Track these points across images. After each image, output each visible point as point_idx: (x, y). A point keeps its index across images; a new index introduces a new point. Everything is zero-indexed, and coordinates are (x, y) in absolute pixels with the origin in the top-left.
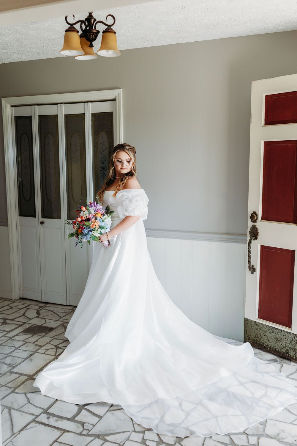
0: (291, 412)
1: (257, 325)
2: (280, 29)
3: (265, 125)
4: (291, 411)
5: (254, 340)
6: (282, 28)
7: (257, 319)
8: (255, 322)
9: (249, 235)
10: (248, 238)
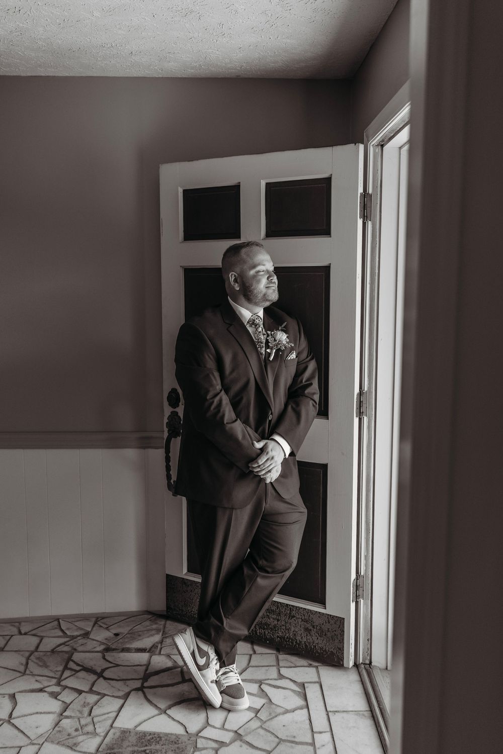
0: (255, 746)
1: (185, 584)
2: (189, 72)
3: (184, 240)
4: (255, 744)
5: (183, 611)
6: (192, 71)
7: (185, 574)
8: (183, 578)
9: (166, 430)
10: (166, 435)
